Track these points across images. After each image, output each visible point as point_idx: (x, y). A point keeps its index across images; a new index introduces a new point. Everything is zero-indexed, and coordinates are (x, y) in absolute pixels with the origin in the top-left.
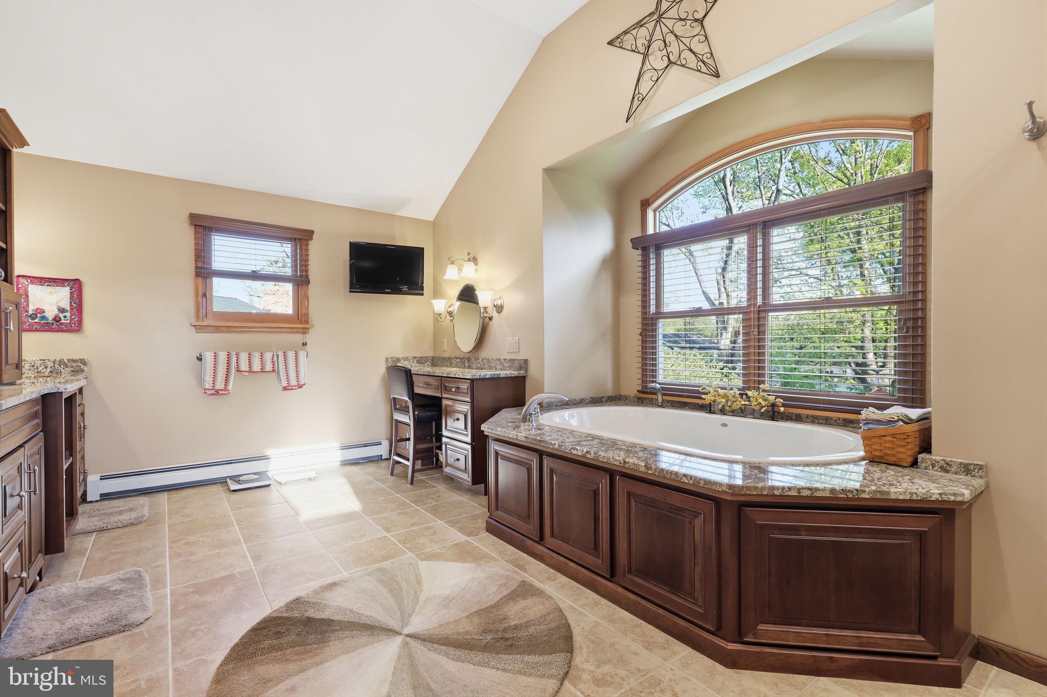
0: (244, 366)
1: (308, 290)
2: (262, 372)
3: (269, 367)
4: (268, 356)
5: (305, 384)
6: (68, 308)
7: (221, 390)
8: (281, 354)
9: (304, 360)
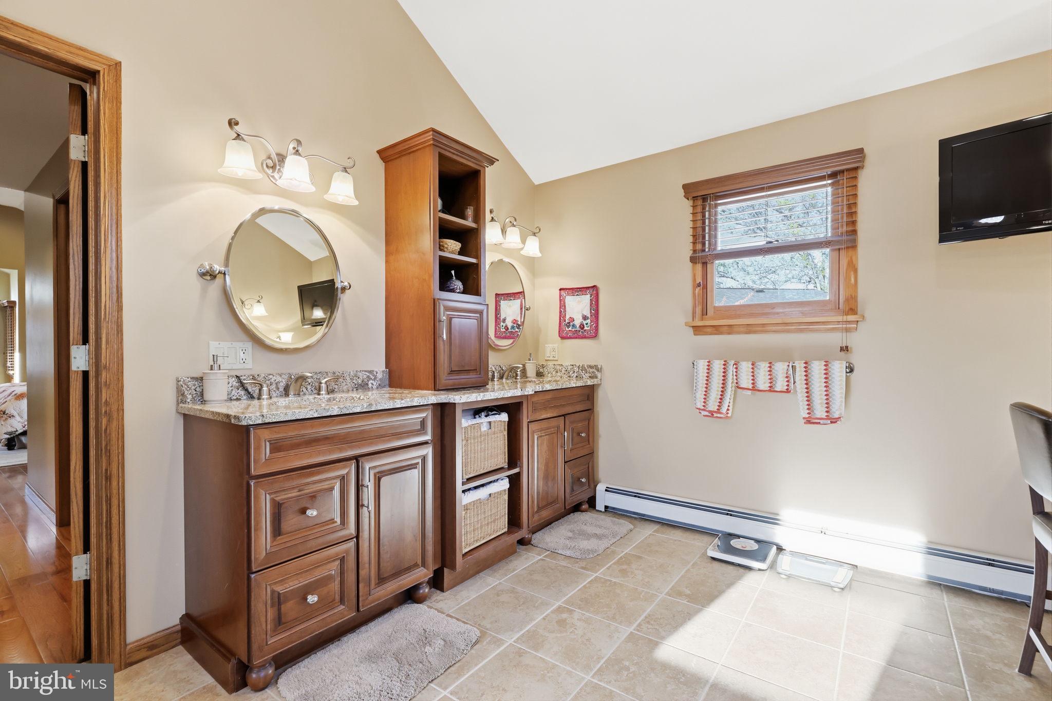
0: (746, 382)
1: (857, 258)
2: (770, 391)
3: (780, 385)
4: (781, 368)
5: (840, 418)
6: (589, 315)
7: (716, 412)
8: (800, 366)
9: (841, 376)
